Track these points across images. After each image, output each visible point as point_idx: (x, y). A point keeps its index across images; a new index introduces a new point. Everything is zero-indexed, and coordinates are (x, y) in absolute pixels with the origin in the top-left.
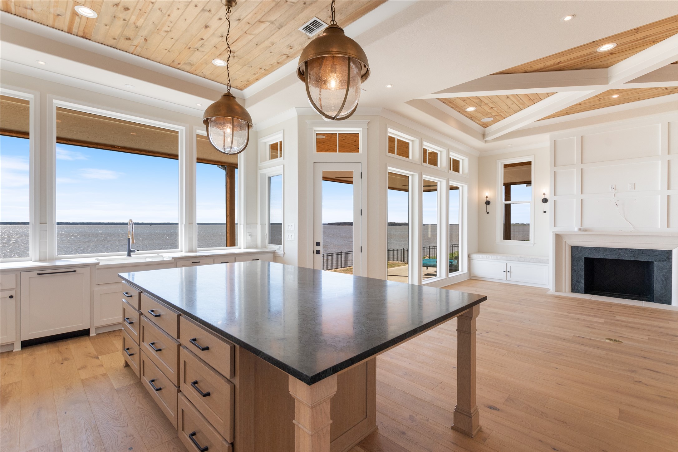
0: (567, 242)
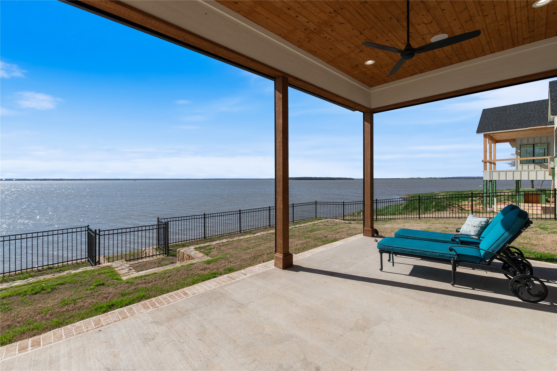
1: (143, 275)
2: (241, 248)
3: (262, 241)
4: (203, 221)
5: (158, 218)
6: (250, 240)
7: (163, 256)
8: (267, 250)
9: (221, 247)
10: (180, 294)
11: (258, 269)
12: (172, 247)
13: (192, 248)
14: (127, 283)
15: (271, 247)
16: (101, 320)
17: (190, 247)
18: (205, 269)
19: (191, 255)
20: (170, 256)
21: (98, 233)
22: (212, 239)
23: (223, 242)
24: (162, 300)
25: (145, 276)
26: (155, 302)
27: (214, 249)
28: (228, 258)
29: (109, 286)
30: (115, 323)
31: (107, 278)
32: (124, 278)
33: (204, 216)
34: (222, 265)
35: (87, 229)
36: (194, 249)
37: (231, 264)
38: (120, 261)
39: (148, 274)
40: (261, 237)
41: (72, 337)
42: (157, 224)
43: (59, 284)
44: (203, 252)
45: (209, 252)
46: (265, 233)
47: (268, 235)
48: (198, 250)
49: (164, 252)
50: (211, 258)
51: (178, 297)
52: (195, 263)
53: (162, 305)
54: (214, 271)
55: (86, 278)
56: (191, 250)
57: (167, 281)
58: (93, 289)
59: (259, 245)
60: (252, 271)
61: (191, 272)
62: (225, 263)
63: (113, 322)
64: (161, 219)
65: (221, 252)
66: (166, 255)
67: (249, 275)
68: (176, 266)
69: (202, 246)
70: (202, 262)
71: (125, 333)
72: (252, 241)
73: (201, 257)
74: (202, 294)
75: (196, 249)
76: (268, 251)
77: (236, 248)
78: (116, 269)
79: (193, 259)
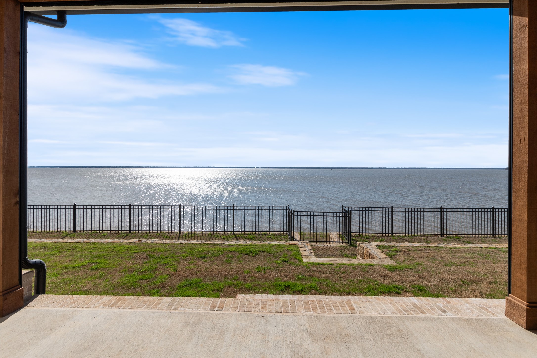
1: (320, 262)
2: (441, 261)
3: (478, 258)
4: (391, 215)
5: (343, 206)
6: (456, 252)
7: (345, 245)
8: (489, 276)
9: (410, 252)
10: (346, 306)
11: (469, 309)
12: (355, 237)
13: (374, 244)
14: (305, 266)
15: (496, 272)
16: (268, 304)
17: (372, 243)
18: (385, 277)
19: (371, 253)
20: (352, 246)
21: (293, 213)
22: (401, 238)
23: (415, 245)
24: (325, 306)
25: (322, 264)
26: (317, 305)
27: (401, 252)
28: (419, 270)
29: (291, 265)
30: (276, 314)
31: (292, 256)
32: (305, 260)
33: (392, 210)
34: (409, 279)
35: (287, 208)
36: (376, 246)
37: (423, 281)
38: (305, 242)
39: (324, 262)
40: (478, 252)
41: (243, 313)
42: (341, 212)
43: (261, 251)
44: (386, 253)
45: (394, 255)
46: (484, 246)
47: (490, 250)
48: (380, 249)
49: (347, 241)
50: (395, 264)
51: (342, 309)
52: (375, 265)
53: (323, 312)
54: (397, 283)
55: (278, 251)
56: (373, 246)
57: (340, 277)
58: (279, 263)
59: (472, 263)
60: (456, 309)
61: (367, 275)
62: (414, 276)
63: (275, 312)
64: (346, 207)
65: (410, 258)
66: (349, 245)
67: (450, 315)
68: (353, 262)
69: (386, 245)
70: (383, 265)
71: (280, 332)
72: (460, 254)
73: (383, 259)
74: (372, 318)
75: (378, 246)
76: (491, 278)
77: (433, 259)
78: (300, 249)
79: (374, 258)
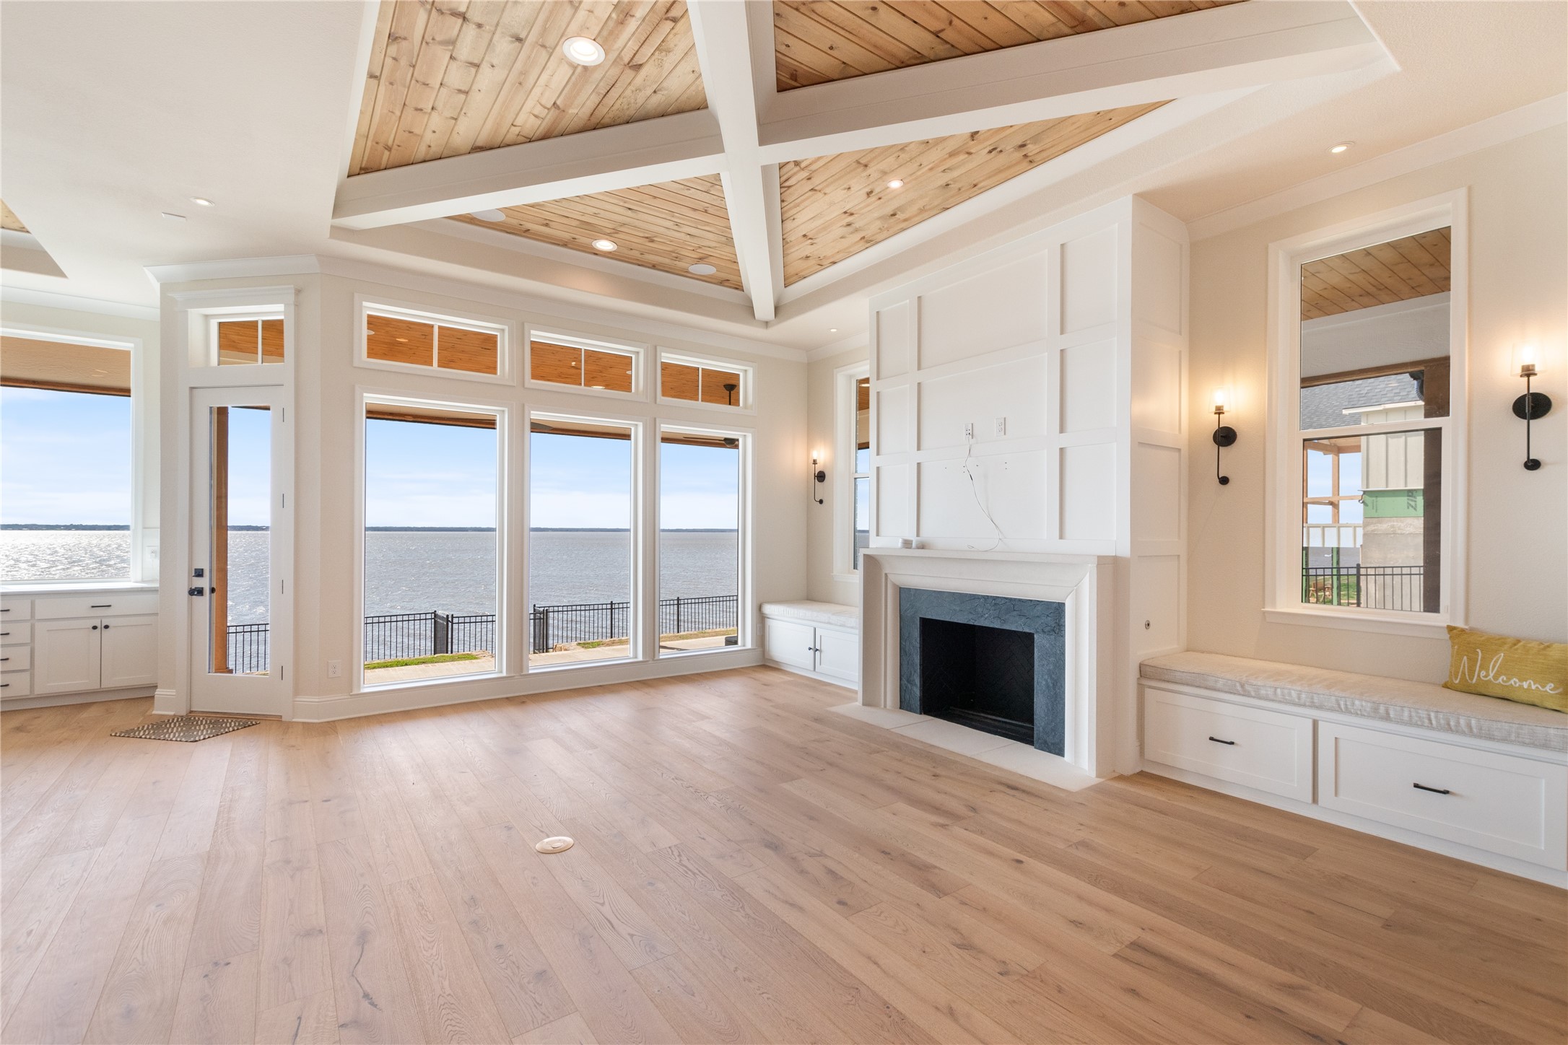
0: (890, 577)
5: (535, 606)
21: (450, 621)
